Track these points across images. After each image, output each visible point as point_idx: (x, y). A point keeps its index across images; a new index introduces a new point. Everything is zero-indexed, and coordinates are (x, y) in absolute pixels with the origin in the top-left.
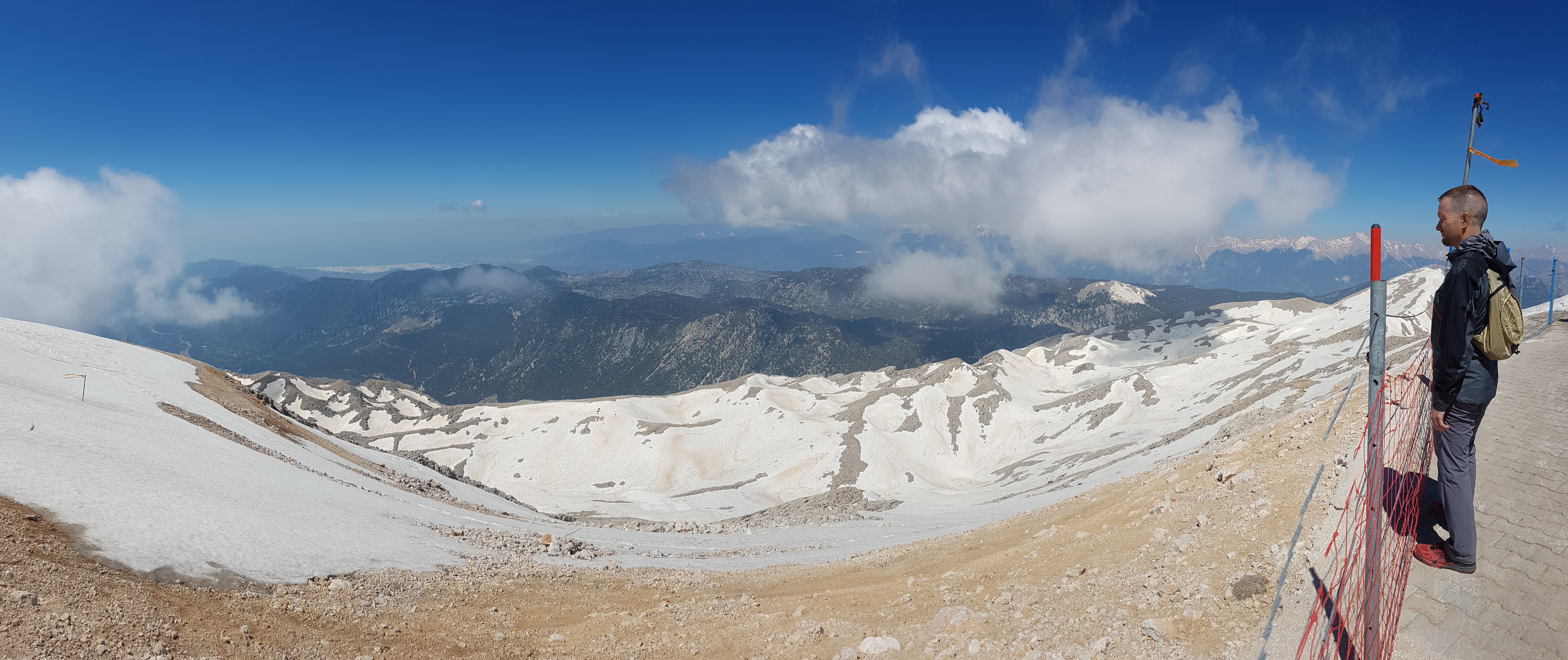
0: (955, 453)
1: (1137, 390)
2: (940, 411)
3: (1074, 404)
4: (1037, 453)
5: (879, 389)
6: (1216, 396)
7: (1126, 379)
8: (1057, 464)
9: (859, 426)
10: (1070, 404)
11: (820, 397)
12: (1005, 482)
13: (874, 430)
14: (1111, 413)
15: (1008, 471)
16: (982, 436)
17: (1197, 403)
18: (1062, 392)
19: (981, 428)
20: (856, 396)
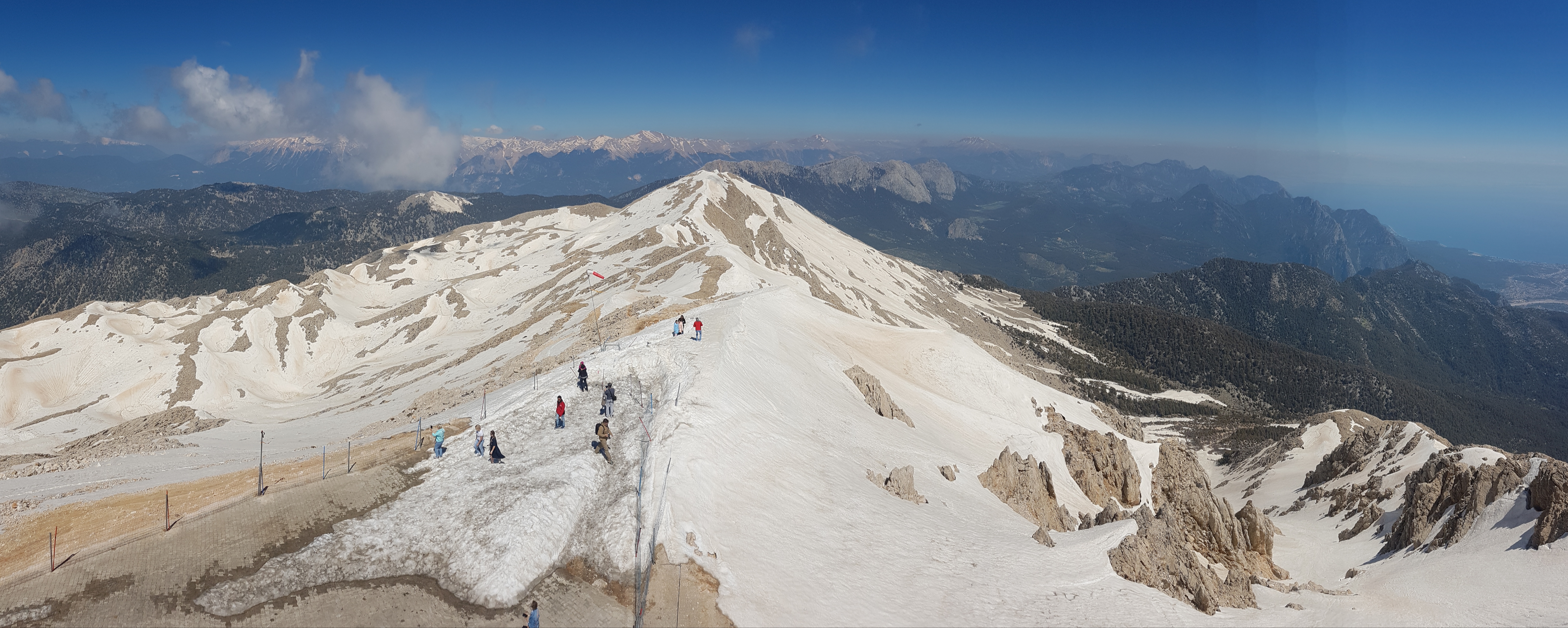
0: (283, 369)
1: (449, 303)
2: (268, 331)
3: (392, 319)
4: (358, 366)
5: (213, 312)
6: (516, 308)
7: (440, 293)
8: (375, 377)
9: (194, 348)
10: (388, 320)
11: (157, 321)
12: (330, 394)
13: (208, 351)
14: (427, 327)
15: (332, 384)
16: (309, 353)
17: (500, 315)
18: (382, 308)
19: (308, 346)
20: (192, 319)
